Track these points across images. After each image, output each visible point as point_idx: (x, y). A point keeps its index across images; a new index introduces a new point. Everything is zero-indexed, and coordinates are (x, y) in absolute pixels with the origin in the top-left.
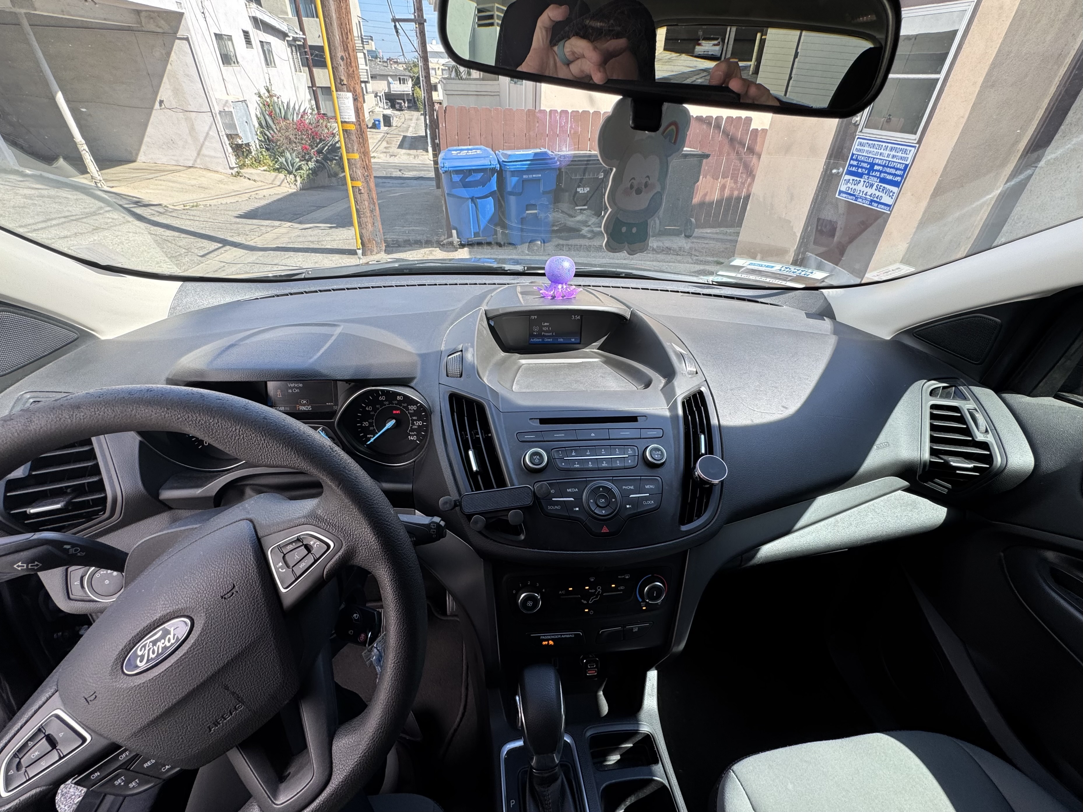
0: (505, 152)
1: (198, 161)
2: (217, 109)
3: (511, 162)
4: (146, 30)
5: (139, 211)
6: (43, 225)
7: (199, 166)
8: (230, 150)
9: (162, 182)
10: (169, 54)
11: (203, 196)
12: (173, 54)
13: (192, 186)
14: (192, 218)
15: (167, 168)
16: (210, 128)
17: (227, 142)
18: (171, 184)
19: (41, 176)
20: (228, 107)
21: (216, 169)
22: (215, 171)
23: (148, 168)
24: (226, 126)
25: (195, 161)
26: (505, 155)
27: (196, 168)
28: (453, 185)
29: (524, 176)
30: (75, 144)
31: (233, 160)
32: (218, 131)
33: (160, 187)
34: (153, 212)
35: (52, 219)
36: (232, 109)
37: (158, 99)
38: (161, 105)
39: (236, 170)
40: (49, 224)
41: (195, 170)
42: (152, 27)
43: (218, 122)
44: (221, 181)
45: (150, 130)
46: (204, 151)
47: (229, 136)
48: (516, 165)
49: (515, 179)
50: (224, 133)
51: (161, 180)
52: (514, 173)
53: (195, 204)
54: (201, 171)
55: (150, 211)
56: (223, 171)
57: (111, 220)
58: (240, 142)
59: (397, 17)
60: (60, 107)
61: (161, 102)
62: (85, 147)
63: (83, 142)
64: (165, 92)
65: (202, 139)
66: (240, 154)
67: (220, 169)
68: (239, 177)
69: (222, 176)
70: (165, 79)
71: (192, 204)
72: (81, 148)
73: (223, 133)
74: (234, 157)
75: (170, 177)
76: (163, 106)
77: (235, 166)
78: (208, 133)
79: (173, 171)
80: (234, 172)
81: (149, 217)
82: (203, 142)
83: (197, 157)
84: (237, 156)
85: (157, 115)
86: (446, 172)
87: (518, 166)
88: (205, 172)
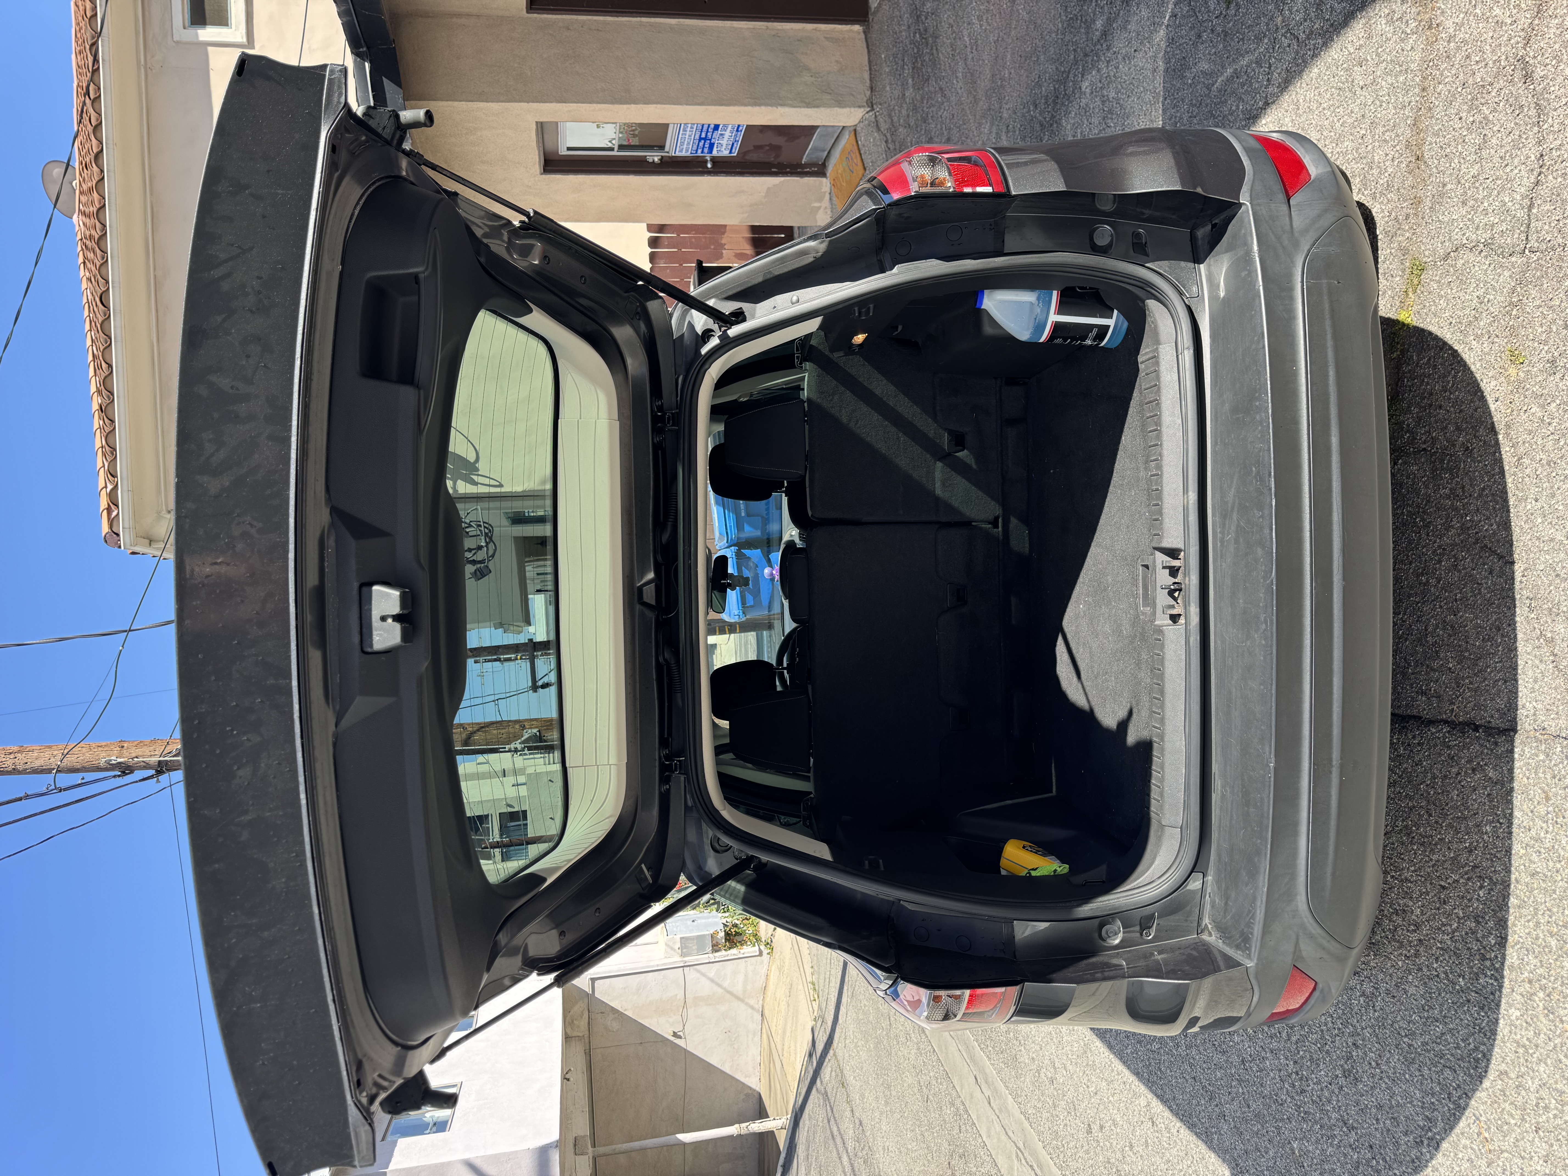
0: (717, 539)
1: (752, 1002)
2: (677, 958)
3: (727, 533)
4: (587, 1033)
5: (820, 1047)
6: (838, 1140)
7: (761, 1002)
8: (734, 951)
9: (786, 1045)
10: (614, 1010)
11: (801, 987)
12: (613, 1004)
13: (788, 1005)
14: (827, 983)
15: (766, 1047)
16: (704, 975)
17: (723, 953)
18: (788, 1034)
19: (784, 1166)
20: (674, 943)
21: (763, 978)
22: (767, 979)
23: (768, 1071)
24: (701, 950)
25: (752, 1008)
26: (720, 539)
27: (763, 1006)
28: (757, 604)
29: (743, 514)
30: (740, 1136)
31: (748, 950)
32: (709, 963)
33: (793, 1048)
34: (822, 1029)
35: (832, 1133)
36: (678, 937)
37: (672, 1039)
38: (680, 1037)
39: (762, 947)
40: (836, 1133)
41: (766, 1008)
42: (583, 1023)
43: (697, 960)
44: (780, 969)
45: (714, 1060)
46: (738, 989)
47: (716, 948)
48: (730, 526)
49: (747, 528)
50: (711, 955)
51: (783, 1049)
52: (739, 527)
53: (811, 986)
54: (768, 999)
55: (821, 1034)
56: (766, 967)
57: (833, 1073)
58: (722, 934)
59: (530, 684)
60: (695, 1140)
61: (675, 1035)
62: (744, 1125)
63: (737, 1126)
64: (664, 1027)
65: (720, 991)
66: (738, 938)
67: (764, 971)
68: (773, 944)
69: (773, 968)
70: (646, 1022)
71: (812, 992)
72: (744, 1132)
73: (712, 957)
74: (745, 947)
75: (778, 1039)
76: (681, 1034)
77: (757, 948)
78: (712, 981)
79: (770, 1036)
80: (765, 951)
81: (828, 1033)
82: (725, 989)
83: (747, 1004)
84: (742, 943)
85: (693, 1044)
86: (744, 613)
87: (732, 523)
88: (769, 993)
